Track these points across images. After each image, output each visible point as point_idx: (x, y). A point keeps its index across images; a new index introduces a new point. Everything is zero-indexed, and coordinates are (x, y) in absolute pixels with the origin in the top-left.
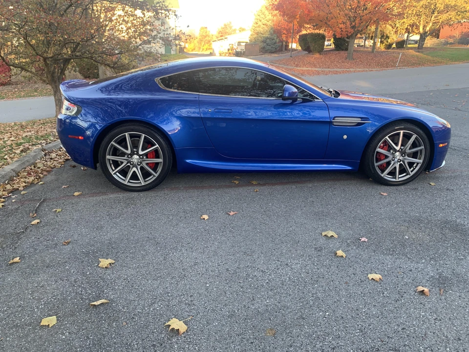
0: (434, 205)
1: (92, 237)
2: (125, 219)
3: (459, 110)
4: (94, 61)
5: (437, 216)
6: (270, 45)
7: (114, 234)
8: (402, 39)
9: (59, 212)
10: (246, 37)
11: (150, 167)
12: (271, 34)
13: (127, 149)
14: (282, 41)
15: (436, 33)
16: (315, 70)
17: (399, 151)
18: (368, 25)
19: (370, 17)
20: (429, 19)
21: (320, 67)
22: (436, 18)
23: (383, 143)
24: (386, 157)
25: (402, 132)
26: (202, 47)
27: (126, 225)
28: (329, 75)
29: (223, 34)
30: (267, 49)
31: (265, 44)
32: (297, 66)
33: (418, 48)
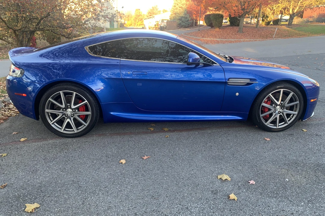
0: (307, 149)
1: (26, 181)
2: (57, 163)
3: (319, 70)
4: (53, 32)
5: (310, 159)
6: (184, 22)
7: (45, 177)
8: (277, 18)
9: (4, 156)
10: (167, 16)
11: (82, 119)
12: (185, 14)
13: (62, 104)
14: (192, 20)
15: (300, 14)
16: (216, 40)
17: (279, 105)
18: (254, 8)
19: (255, 2)
20: (297, 4)
21: (219, 38)
22: (302, 4)
23: (267, 99)
24: (269, 110)
25: (282, 90)
26: (137, 23)
27: (57, 168)
28: (226, 43)
29: (151, 14)
30: (182, 25)
31: (181, 21)
32: (203, 37)
33: (289, 25)
